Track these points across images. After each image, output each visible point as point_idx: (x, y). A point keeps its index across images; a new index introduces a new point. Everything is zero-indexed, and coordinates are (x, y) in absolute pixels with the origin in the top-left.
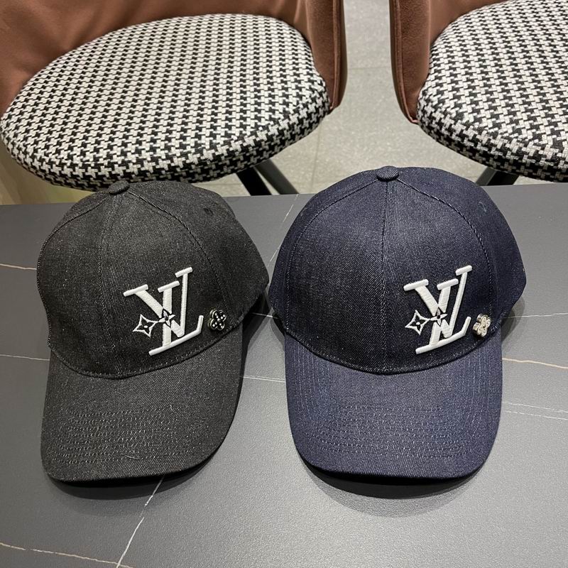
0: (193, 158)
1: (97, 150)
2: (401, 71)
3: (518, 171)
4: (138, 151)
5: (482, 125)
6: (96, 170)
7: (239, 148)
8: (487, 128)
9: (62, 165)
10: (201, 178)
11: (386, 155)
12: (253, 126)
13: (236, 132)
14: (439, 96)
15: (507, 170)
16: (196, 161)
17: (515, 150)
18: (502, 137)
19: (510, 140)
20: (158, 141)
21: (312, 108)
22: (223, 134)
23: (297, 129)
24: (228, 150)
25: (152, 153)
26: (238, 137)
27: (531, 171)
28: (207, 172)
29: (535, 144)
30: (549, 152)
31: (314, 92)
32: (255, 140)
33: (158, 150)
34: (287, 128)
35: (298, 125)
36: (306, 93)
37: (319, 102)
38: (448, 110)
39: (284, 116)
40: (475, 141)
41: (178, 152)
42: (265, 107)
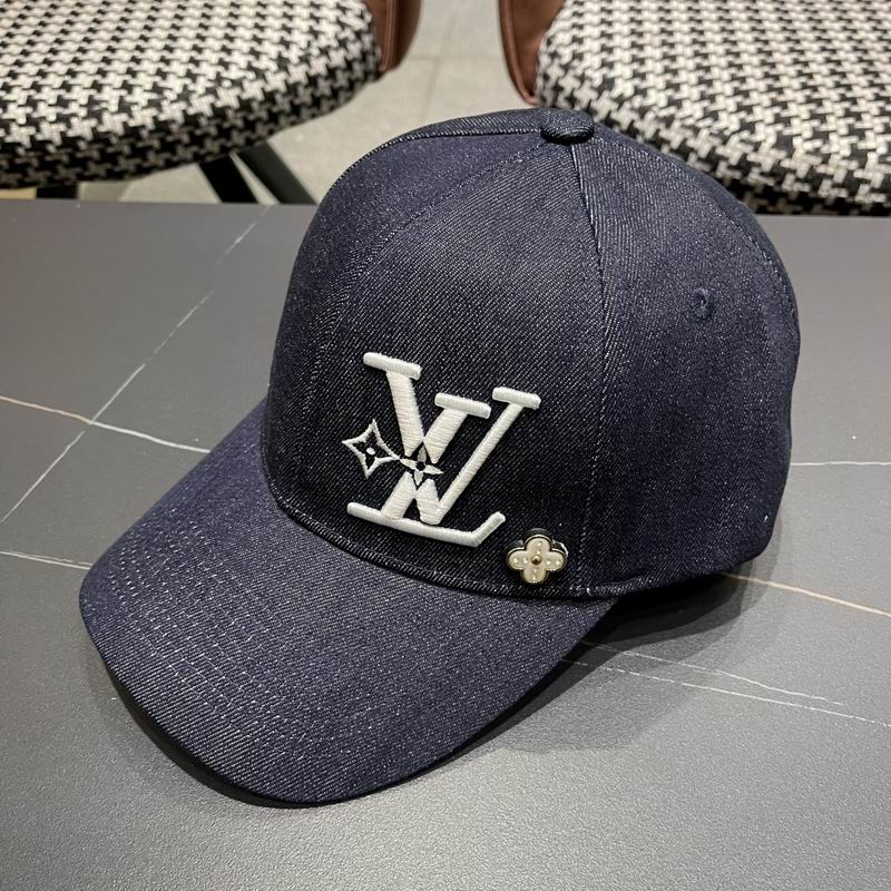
0: (82, 128)
5: (647, 102)
7: (179, 117)
8: (655, 108)
10: (101, 170)
12: (212, 76)
13: (175, 85)
14: (575, 46)
16: (88, 135)
17: (704, 151)
18: (683, 126)
19: (696, 131)
20: (16, 90)
21: (337, 58)
22: (149, 87)
23: (305, 96)
24: (155, 118)
26: (178, 95)
28: (112, 158)
29: (742, 141)
30: (767, 158)
31: (344, 29)
32: (213, 105)
33: (11, 107)
34: (283, 89)
36: (329, 30)
37: (355, 49)
39: (279, 66)
40: (632, 132)
42: (242, 45)
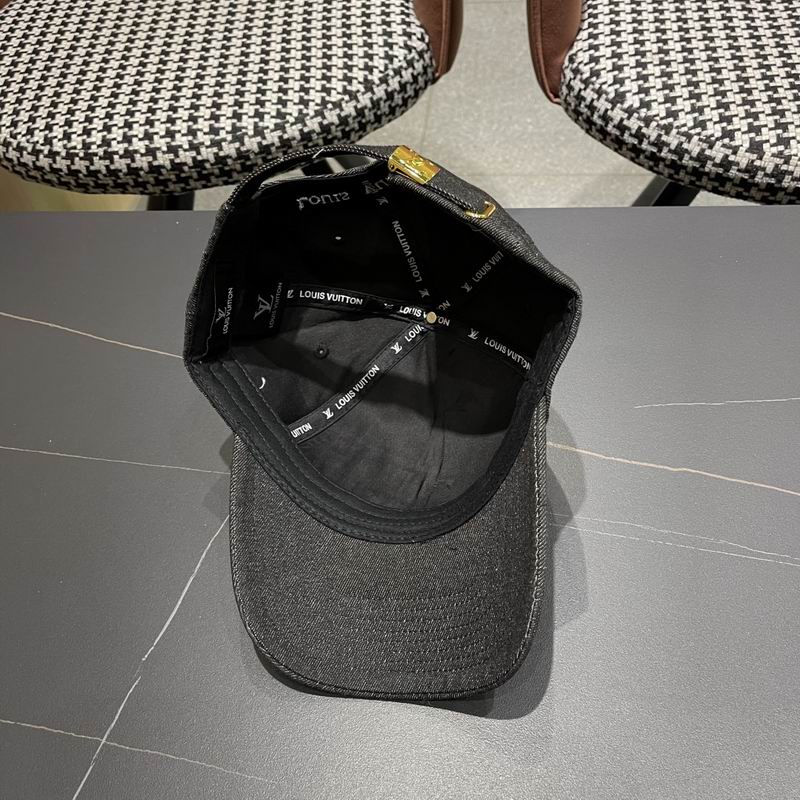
0: (230, 149)
1: (87, 132)
2: (539, 24)
3: (698, 183)
4: (149, 136)
5: (650, 113)
6: (87, 163)
7: (297, 134)
8: (657, 118)
10: (242, 178)
11: (525, 136)
12: (319, 101)
13: (293, 110)
14: (593, 64)
15: (683, 181)
16: (234, 154)
17: (695, 152)
18: (678, 133)
19: (689, 137)
20: (178, 122)
21: (407, 75)
22: (274, 113)
23: (384, 108)
24: (280, 138)
25: (168, 140)
26: (296, 119)
27: (716, 184)
28: (249, 169)
30: (743, 158)
31: (410, 52)
32: (321, 124)
33: (178, 136)
34: (369, 105)
35: (385, 101)
36: (399, 52)
37: (419, 66)
38: (604, 87)
39: (365, 88)
40: (640, 136)
41: (207, 140)
42: (337, 73)
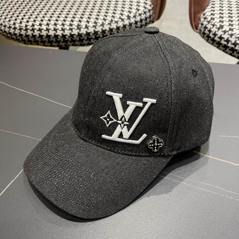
0: (75, 32)
1: (28, 22)
4: (48, 24)
5: (233, 33)
6: (26, 32)
7: (101, 31)
8: (235, 34)
9: (10, 27)
10: (79, 43)
12: (110, 20)
13: (100, 22)
14: (212, 16)
16: (77, 34)
20: (59, 21)
21: (143, 17)
22: (93, 22)
23: (134, 26)
24: (94, 30)
25: (54, 26)
26: (101, 25)
28: (82, 40)
31: (146, 9)
32: (109, 28)
33: (58, 25)
34: (128, 24)
35: (134, 24)
36: (142, 9)
37: (148, 14)
38: (216, 24)
39: (128, 18)
40: (228, 41)
41: (68, 28)
42: (118, 12)
